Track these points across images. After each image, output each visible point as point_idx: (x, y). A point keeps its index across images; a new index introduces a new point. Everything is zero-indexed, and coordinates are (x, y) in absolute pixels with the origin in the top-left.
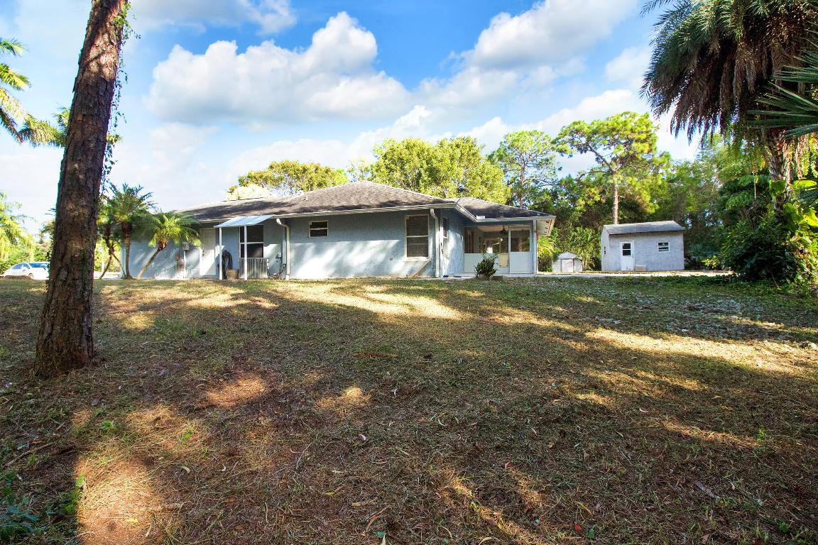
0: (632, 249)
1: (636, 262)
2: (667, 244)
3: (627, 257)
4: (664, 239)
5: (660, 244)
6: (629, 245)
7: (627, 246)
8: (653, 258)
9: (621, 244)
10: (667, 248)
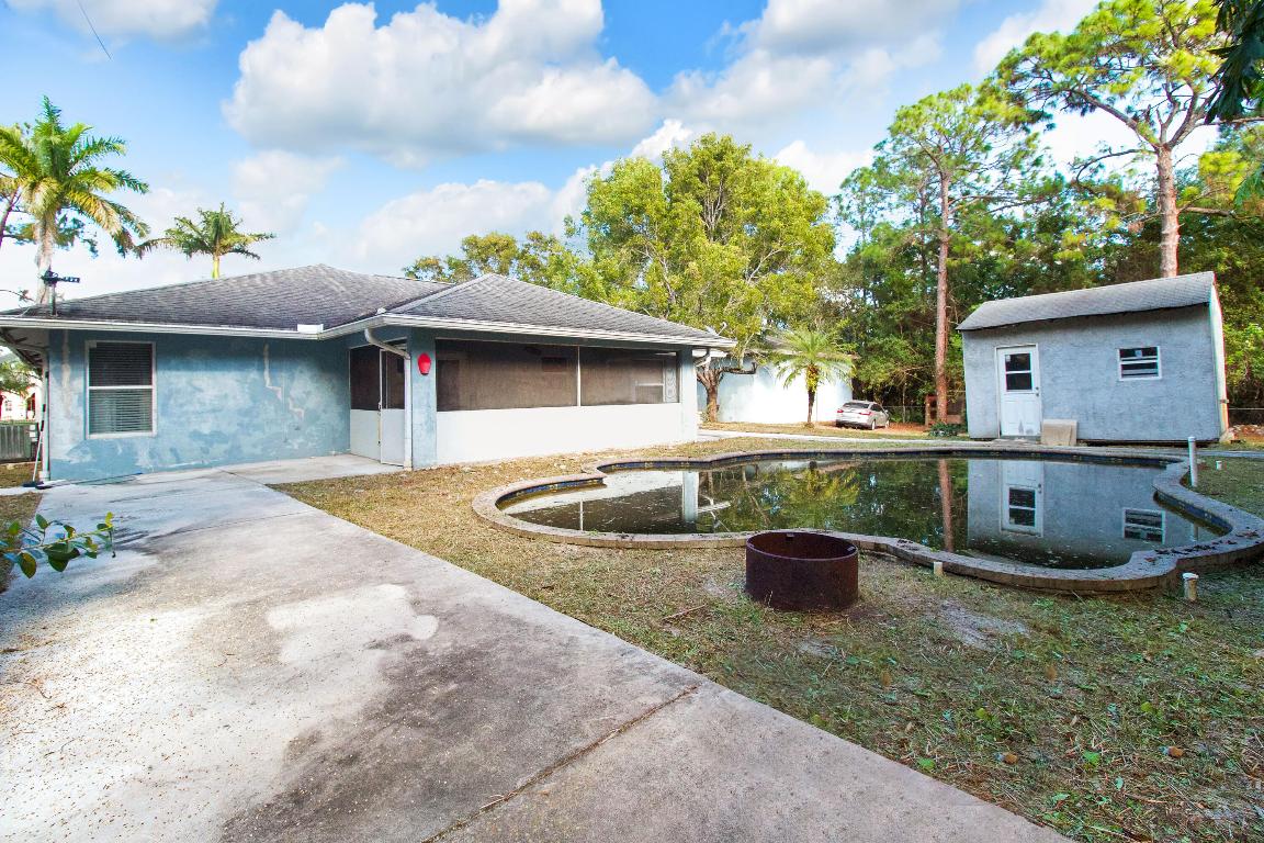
0: (1035, 370)
1: (1046, 410)
2: (1150, 352)
3: (1019, 395)
4: (1139, 338)
5: (1125, 353)
6: (1027, 356)
7: (1018, 363)
8: (1101, 399)
9: (1002, 357)
10: (1154, 366)
